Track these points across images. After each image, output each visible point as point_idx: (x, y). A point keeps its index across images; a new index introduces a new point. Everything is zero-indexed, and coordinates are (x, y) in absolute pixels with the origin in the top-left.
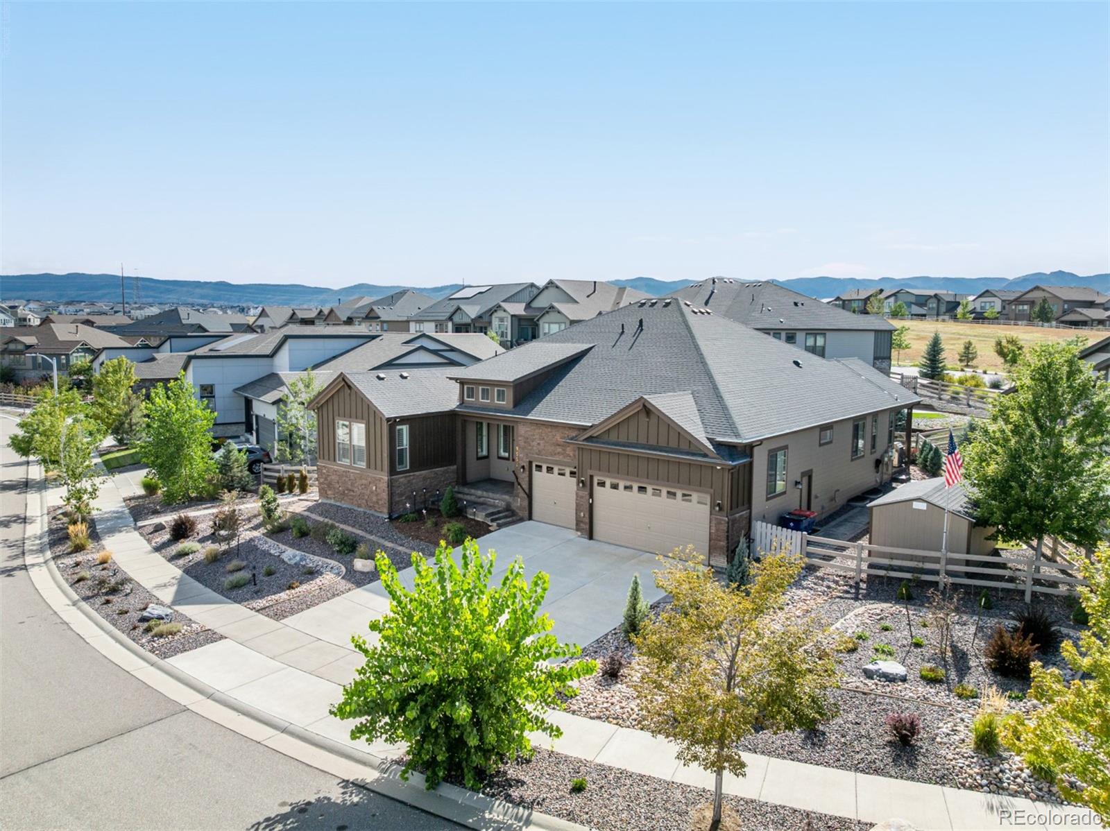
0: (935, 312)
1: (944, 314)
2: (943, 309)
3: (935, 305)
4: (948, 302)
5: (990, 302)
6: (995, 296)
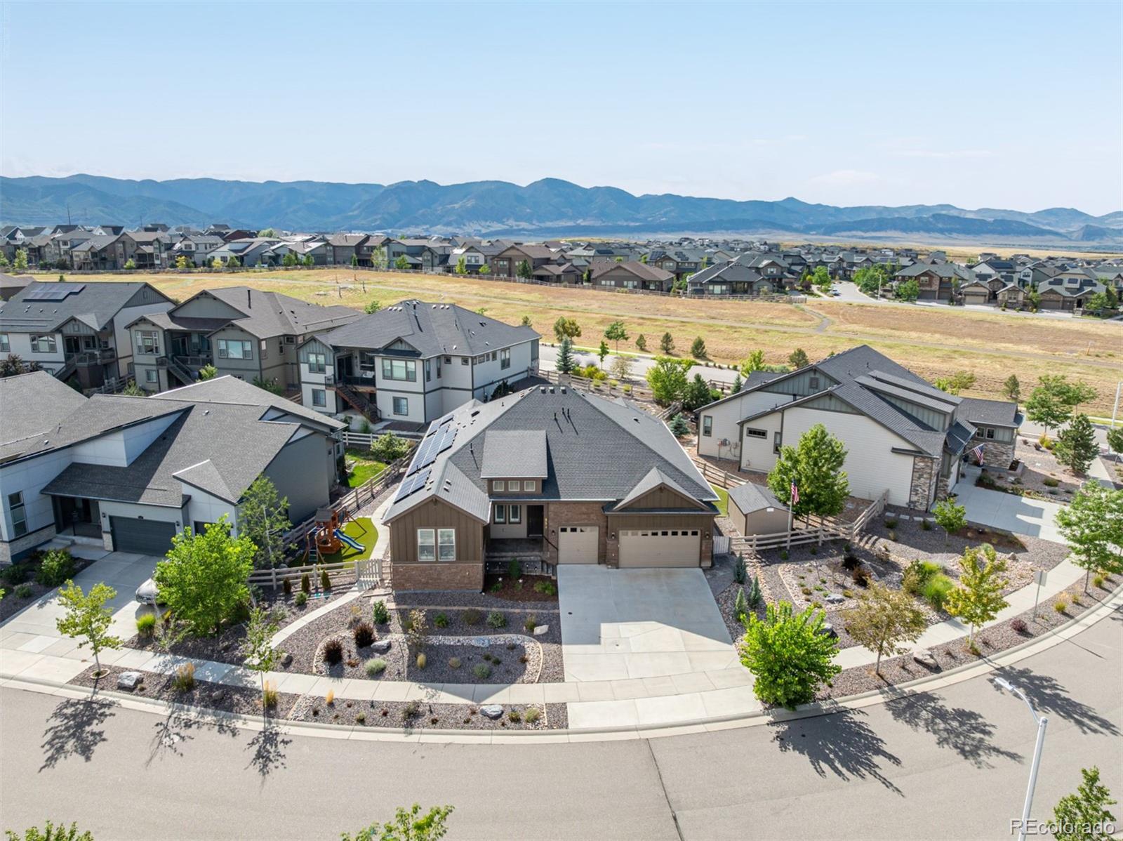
0: (430, 264)
1: (438, 265)
2: (437, 261)
3: (429, 258)
4: (440, 255)
5: (475, 257)
6: (479, 252)
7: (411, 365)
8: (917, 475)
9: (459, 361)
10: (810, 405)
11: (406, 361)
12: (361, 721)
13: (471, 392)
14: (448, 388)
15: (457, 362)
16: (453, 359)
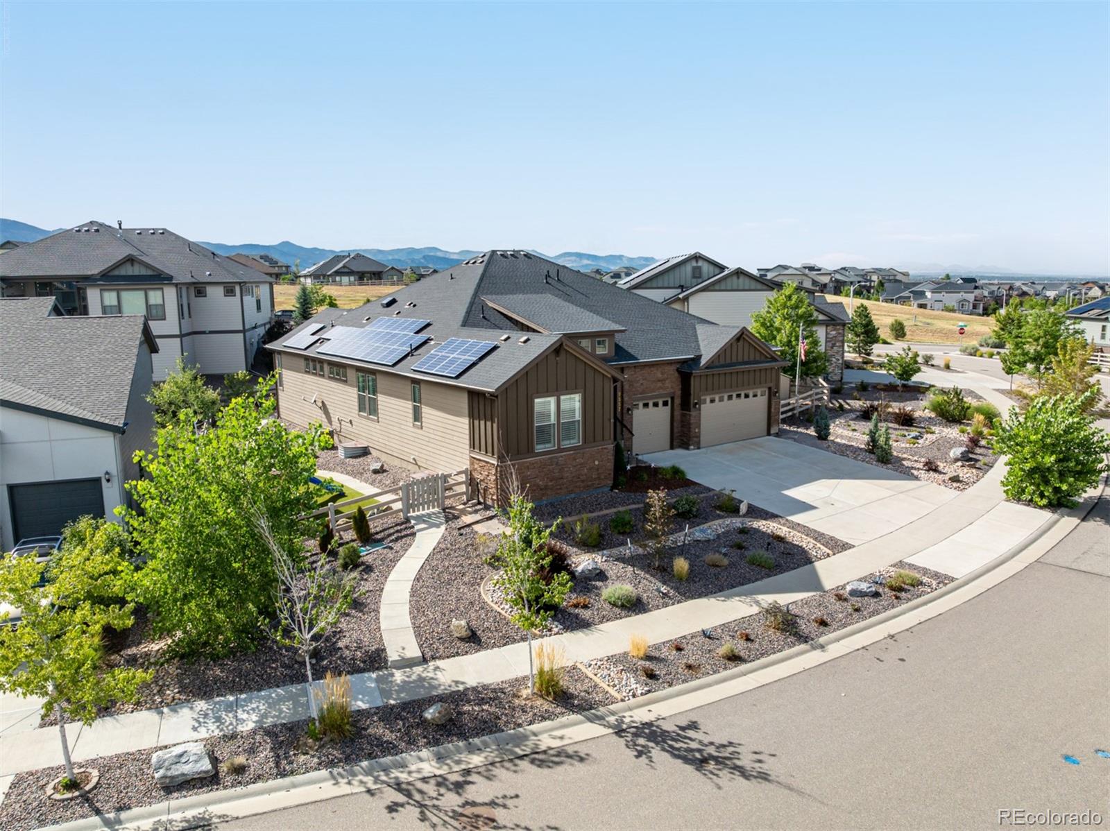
7: (155, 297)
8: (830, 344)
9: (220, 291)
10: (717, 287)
11: (146, 291)
12: (734, 658)
13: (242, 335)
14: (204, 333)
15: (216, 293)
16: (210, 290)
